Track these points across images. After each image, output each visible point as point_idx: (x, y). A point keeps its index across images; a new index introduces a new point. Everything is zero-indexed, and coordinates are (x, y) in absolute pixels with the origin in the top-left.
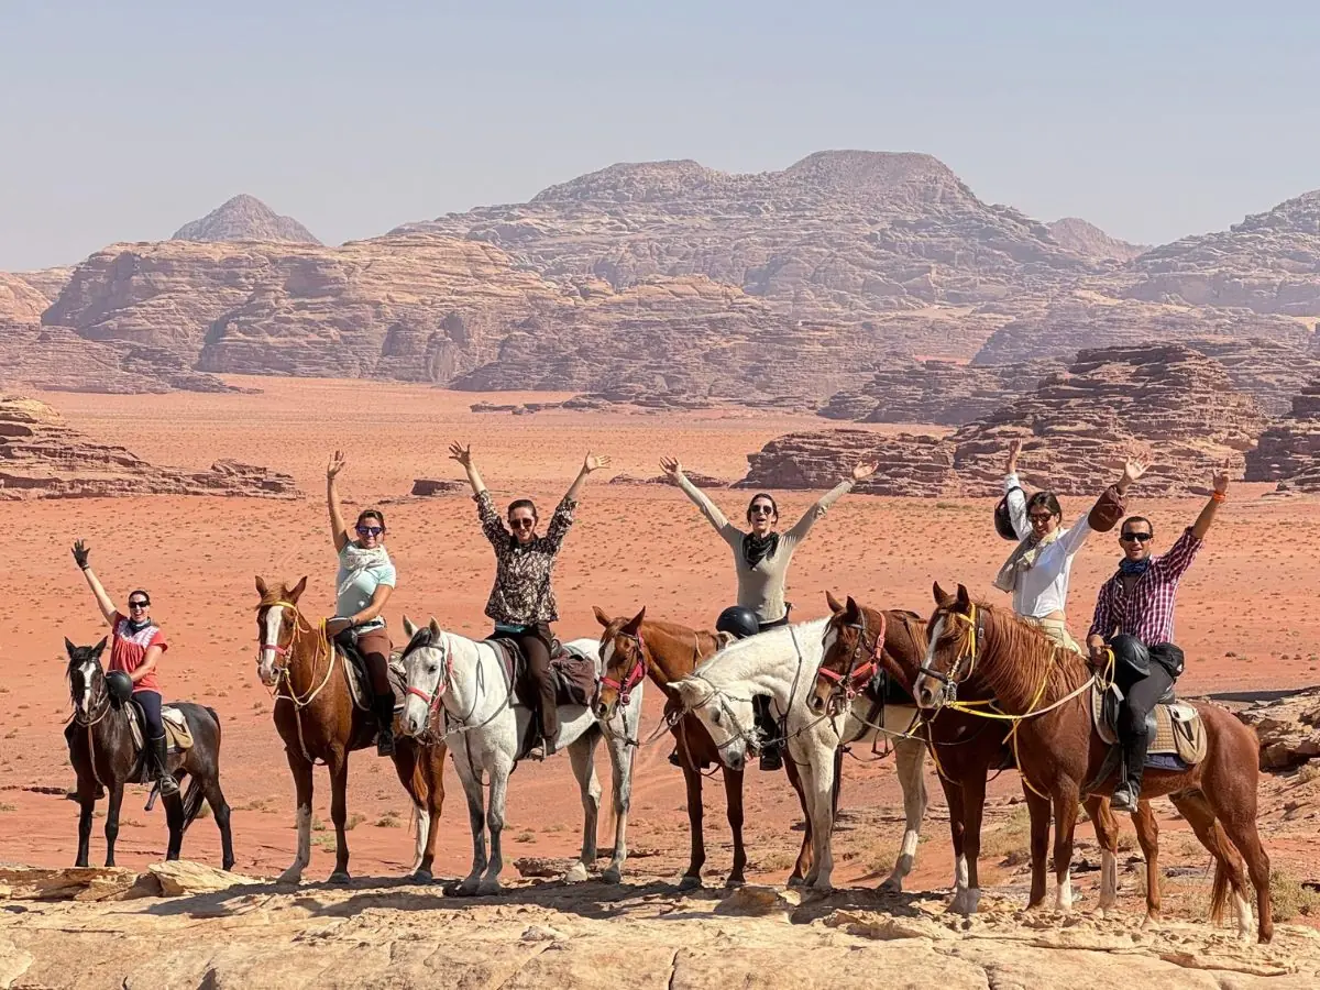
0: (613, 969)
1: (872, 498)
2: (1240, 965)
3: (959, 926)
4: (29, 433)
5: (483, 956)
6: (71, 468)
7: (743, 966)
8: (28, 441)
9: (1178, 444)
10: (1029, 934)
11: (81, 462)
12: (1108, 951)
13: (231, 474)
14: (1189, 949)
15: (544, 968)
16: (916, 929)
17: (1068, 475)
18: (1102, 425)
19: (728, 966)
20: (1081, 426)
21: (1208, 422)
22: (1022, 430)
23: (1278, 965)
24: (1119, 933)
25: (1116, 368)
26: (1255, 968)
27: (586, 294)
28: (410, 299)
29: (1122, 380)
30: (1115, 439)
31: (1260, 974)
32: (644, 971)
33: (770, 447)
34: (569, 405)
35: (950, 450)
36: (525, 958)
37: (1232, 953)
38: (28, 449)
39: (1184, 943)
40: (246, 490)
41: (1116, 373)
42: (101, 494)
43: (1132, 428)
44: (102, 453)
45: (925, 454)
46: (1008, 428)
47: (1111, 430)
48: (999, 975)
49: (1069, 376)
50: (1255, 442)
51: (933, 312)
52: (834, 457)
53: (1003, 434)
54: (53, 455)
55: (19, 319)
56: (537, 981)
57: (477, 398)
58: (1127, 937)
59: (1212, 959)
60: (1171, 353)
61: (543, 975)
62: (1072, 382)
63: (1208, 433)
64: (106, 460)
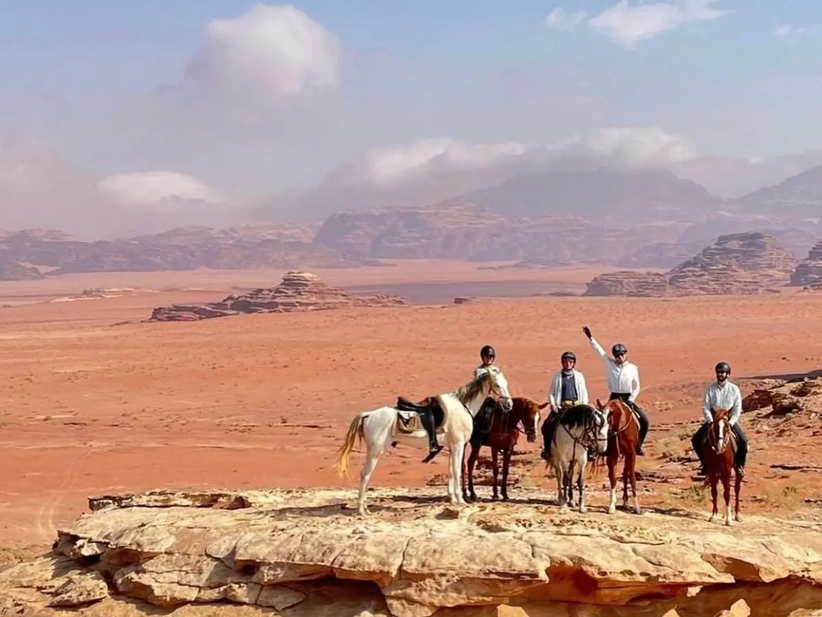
0: (383, 547)
1: (636, 298)
2: (643, 541)
3: (527, 525)
4: (306, 285)
5: (333, 541)
6: (323, 298)
7: (434, 546)
8: (307, 289)
9: (762, 272)
10: (555, 529)
11: (327, 296)
12: (588, 536)
13: (383, 298)
14: (622, 534)
15: (355, 547)
16: (509, 528)
17: (716, 286)
18: (729, 266)
19: (428, 546)
20: (721, 266)
21: (774, 262)
22: (696, 269)
23: (661, 540)
24: (593, 528)
25: (735, 242)
26: (650, 542)
27: (521, 222)
28: (452, 227)
29: (737, 247)
30: (735, 271)
31: (653, 544)
32: (393, 548)
33: (595, 280)
34: (515, 266)
35: (667, 278)
36: (348, 543)
37: (641, 535)
38: (307, 292)
39: (620, 531)
40: (390, 304)
41: (734, 245)
42: (335, 308)
43: (741, 266)
44: (334, 292)
45: (657, 280)
46: (691, 268)
47: (734, 267)
48: (537, 549)
49: (715, 247)
50: (794, 270)
51: (660, 223)
52: (621, 282)
53: (689, 271)
54: (316, 293)
55: (305, 241)
56: (352, 553)
57: (478, 265)
58: (597, 530)
59: (632, 538)
60: (758, 236)
61: (354, 550)
62: (715, 249)
63: (775, 267)
64: (336, 294)
